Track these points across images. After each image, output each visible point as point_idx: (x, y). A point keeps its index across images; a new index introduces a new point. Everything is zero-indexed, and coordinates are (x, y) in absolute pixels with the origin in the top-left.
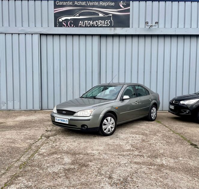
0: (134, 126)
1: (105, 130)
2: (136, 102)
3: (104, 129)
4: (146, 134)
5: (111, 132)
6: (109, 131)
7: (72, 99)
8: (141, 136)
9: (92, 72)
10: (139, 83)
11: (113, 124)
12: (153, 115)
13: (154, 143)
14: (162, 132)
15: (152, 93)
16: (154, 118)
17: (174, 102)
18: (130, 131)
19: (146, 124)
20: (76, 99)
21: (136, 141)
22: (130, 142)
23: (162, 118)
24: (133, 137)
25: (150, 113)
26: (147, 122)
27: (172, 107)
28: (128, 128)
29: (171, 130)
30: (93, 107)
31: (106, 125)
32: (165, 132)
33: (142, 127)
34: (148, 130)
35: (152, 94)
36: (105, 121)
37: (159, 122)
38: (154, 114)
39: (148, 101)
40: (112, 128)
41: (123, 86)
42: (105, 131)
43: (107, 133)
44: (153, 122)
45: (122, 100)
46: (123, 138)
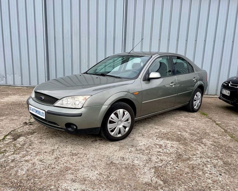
0: (166, 120)
1: (112, 131)
2: (172, 83)
3: (109, 130)
4: (185, 139)
5: (123, 135)
6: (120, 132)
7: (70, 74)
8: (176, 144)
9: (114, 39)
10: (178, 53)
11: (127, 120)
12: (196, 104)
13: (199, 165)
14: (213, 136)
15: (198, 69)
16: (197, 108)
17: (230, 85)
18: (158, 130)
19: (185, 117)
20: (75, 75)
21: (166, 158)
22: (154, 158)
23: (209, 107)
24: (161, 146)
25: (193, 100)
26: (186, 114)
27: (227, 92)
28: (155, 124)
29: (226, 131)
30: (94, 90)
31: (114, 122)
32: (216, 135)
33: (178, 122)
34: (189, 131)
35: (197, 71)
36: (113, 115)
37: (204, 114)
38: (198, 101)
39: (191, 83)
40: (125, 127)
41: (152, 57)
42: (112, 134)
43: (116, 136)
44: (195, 114)
45: (148, 79)
46: (143, 148)
